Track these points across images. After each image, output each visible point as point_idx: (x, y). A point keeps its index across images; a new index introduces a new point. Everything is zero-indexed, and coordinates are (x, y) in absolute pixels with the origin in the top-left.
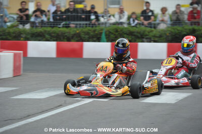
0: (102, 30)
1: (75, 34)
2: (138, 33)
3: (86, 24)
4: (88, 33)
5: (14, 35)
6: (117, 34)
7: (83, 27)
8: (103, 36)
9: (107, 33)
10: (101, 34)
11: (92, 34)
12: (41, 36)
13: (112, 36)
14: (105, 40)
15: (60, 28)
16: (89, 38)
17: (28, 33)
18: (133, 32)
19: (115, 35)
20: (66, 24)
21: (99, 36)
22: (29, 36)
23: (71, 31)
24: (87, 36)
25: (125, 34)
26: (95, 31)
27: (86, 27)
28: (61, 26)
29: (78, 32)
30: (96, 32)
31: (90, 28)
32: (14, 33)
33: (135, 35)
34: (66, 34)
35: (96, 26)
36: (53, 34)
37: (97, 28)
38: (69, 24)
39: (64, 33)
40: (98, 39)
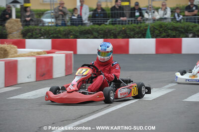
0: (147, 26)
1: (121, 31)
2: (182, 28)
3: (132, 21)
4: (133, 30)
5: (64, 33)
6: (161, 29)
7: (128, 23)
8: (148, 32)
9: (152, 29)
10: (146, 30)
11: (137, 30)
12: (89, 33)
13: (157, 32)
14: (150, 36)
15: (106, 25)
16: (135, 34)
17: (77, 31)
18: (177, 28)
19: (159, 31)
20: (112, 21)
21: (144, 32)
22: (78, 34)
23: (117, 28)
24: (132, 33)
25: (169, 29)
26: (140, 27)
27: (132, 23)
28: (108, 23)
29: (123, 29)
30: (141, 29)
31: (135, 25)
32: (64, 31)
33: (179, 30)
34: (113, 31)
35: (141, 23)
36: (100, 32)
37: (143, 25)
38: (115, 21)
39: (111, 30)
40: (143, 36)
